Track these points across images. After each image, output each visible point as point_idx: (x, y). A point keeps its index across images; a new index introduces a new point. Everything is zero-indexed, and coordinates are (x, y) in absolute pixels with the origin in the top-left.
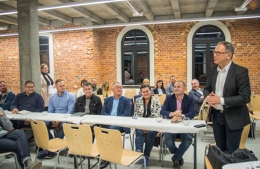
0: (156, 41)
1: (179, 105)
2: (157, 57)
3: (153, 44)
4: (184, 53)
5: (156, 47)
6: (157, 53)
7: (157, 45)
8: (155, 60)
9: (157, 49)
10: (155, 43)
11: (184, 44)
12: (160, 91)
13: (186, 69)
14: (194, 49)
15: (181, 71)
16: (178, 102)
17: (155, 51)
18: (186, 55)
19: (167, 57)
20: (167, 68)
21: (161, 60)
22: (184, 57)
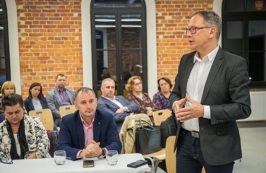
0: (21, 7)
1: (89, 132)
2: (24, 39)
3: (15, 13)
4: (77, 31)
5: (22, 19)
6: (23, 30)
7: (22, 15)
8: (21, 43)
9: (23, 23)
10: (19, 11)
11: (76, 15)
12: (37, 105)
13: (81, 61)
14: (93, 23)
15: (72, 64)
16: (86, 128)
17: (20, 26)
18: (80, 35)
19: (44, 39)
20: (44, 59)
21: (32, 43)
22: (77, 38)
